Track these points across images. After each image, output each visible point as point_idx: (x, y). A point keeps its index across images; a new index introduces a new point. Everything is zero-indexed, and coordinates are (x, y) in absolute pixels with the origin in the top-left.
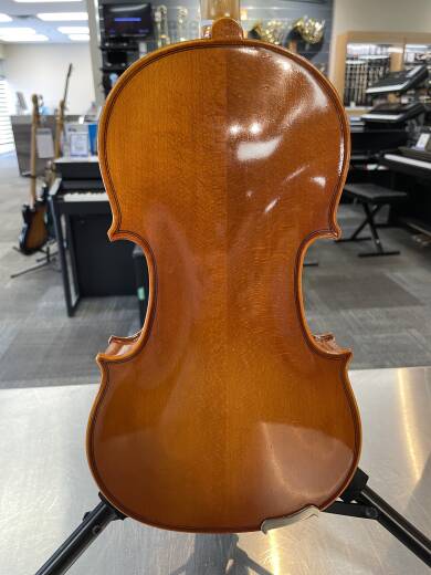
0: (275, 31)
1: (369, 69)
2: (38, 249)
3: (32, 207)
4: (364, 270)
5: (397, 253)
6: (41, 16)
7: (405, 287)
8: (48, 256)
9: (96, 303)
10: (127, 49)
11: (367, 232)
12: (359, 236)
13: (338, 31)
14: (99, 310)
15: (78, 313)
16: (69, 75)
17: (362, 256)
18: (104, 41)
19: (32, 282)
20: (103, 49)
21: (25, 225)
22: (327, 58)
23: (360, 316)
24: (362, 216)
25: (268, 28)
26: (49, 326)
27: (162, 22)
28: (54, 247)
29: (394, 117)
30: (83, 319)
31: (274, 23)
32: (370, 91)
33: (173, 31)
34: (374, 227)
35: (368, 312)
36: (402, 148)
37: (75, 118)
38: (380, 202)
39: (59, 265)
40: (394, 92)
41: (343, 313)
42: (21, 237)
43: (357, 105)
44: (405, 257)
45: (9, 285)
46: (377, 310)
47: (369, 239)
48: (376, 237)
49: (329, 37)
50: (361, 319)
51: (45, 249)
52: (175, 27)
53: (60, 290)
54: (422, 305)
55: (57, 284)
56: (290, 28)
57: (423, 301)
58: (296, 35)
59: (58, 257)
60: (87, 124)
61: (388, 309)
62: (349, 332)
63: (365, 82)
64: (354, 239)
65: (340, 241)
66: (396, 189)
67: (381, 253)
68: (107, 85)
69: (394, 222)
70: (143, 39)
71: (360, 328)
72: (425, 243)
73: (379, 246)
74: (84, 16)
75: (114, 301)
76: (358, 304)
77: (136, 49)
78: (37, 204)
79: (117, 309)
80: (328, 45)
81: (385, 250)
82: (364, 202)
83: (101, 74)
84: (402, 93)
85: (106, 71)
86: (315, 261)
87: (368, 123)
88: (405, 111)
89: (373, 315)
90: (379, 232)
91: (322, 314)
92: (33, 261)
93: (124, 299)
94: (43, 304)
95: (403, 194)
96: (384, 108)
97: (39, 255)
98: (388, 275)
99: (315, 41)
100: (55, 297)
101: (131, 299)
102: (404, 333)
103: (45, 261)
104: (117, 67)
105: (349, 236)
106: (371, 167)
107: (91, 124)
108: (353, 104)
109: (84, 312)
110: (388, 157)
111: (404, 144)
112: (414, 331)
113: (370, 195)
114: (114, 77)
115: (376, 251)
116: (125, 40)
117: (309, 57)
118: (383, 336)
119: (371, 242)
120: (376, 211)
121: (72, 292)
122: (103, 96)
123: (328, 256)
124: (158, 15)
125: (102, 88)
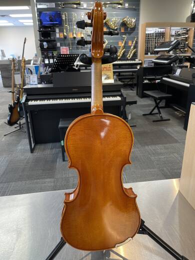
0: (115, 23)
1: (156, 38)
2: (16, 123)
3: (12, 105)
4: (155, 128)
5: (169, 120)
6: (10, 15)
7: (173, 136)
8: (20, 125)
9: (42, 146)
10: (50, 31)
11: (156, 111)
12: (153, 113)
13: (142, 22)
14: (44, 149)
15: (35, 151)
16: (25, 43)
17: (154, 121)
18: (40, 28)
19: (14, 138)
20: (40, 32)
21: (10, 113)
22: (138, 34)
23: (154, 148)
24: (154, 103)
25: (112, 21)
26: (23, 157)
27: (66, 19)
28: (23, 121)
29: (166, 62)
30: (37, 154)
31: (114, 19)
32: (156, 50)
33: (70, 23)
34: (159, 108)
35: (157, 146)
36: (169, 75)
37: (29, 62)
38: (161, 99)
39: (26, 130)
40: (166, 51)
41: (146, 147)
42: (8, 118)
43: (151, 54)
44: (173, 121)
45: (3, 139)
46: (161, 145)
47: (157, 114)
48: (160, 113)
49: (138, 24)
50: (154, 150)
51: (18, 122)
52: (71, 22)
53: (27, 141)
54: (179, 142)
55: (25, 138)
56: (121, 21)
57: (179, 141)
58: (124, 24)
59: (25, 126)
60: (34, 66)
61: (165, 145)
62: (149, 156)
63: (154, 44)
64: (151, 114)
65: (144, 115)
66: (168, 93)
67: (162, 120)
68: (42, 46)
69: (167, 106)
70: (58, 27)
71: (154, 154)
72: (180, 115)
73: (161, 117)
74: (31, 15)
75: (50, 145)
76: (153, 143)
77: (55, 31)
78: (14, 104)
79: (52, 149)
80: (138, 30)
81: (164, 119)
82: (155, 99)
83: (39, 42)
84: (169, 51)
85: (41, 41)
86: (135, 125)
87: (156, 64)
88: (171, 59)
89: (159, 148)
90: (161, 110)
91: (138, 148)
92: (13, 129)
93: (54, 144)
94: (19, 147)
95: (170, 95)
96: (161, 57)
97: (16, 125)
98: (165, 130)
99: (132, 27)
100: (24, 144)
101: (57, 144)
102: (172, 155)
103: (19, 128)
104: (46, 39)
105: (149, 112)
106: (157, 81)
107: (36, 65)
108: (149, 54)
109: (37, 151)
110: (164, 79)
111: (171, 73)
112: (176, 155)
113: (157, 96)
114: (45, 43)
115: (160, 119)
116: (50, 27)
117: (130, 34)
118: (163, 157)
119: (158, 115)
120: (159, 102)
121: (32, 142)
122: (40, 52)
123: (140, 122)
124: (63, 16)
125: (39, 48)
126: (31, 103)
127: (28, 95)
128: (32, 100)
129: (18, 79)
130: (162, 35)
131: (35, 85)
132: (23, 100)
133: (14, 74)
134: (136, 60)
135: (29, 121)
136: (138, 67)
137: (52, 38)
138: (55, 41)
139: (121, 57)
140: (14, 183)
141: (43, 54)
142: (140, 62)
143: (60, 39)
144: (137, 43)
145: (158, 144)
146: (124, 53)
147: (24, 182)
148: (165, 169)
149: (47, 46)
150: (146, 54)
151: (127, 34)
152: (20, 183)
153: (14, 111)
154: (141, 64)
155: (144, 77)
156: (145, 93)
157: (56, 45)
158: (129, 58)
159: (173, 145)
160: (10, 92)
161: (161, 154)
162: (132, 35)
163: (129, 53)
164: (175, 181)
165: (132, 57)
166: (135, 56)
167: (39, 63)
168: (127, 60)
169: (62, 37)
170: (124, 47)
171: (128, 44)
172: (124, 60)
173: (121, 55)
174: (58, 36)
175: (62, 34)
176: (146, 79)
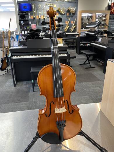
0: (63, 10)
1: (87, 20)
2: (5, 69)
3: (3, 59)
4: (87, 72)
5: (95, 67)
6: (2, 5)
7: (97, 77)
8: (8, 70)
9: (21, 83)
10: (25, 15)
11: (87, 62)
12: (86, 63)
13: (79, 10)
14: (22, 85)
15: (16, 86)
16: (10, 21)
17: (86, 68)
18: (19, 13)
19: (4, 78)
20: (19, 15)
21: (1, 64)
22: (77, 17)
23: (86, 84)
24: (86, 57)
26: (9, 90)
27: (34, 8)
28: (9, 68)
29: (93, 33)
30: (18, 87)
31: (63, 8)
32: (87, 26)
33: (37, 10)
34: (89, 61)
35: (88, 83)
36: (95, 41)
37: (13, 33)
38: (90, 55)
39: (11, 73)
40: (93, 27)
41: (82, 83)
43: (84, 29)
44: (97, 68)
46: (90, 82)
48: (89, 63)
49: (77, 11)
51: (7, 69)
53: (12, 80)
54: (100, 81)
55: (10, 78)
56: (67, 9)
58: (69, 11)
59: (11, 71)
60: (16, 35)
61: (92, 82)
62: (83, 88)
63: (86, 23)
64: (84, 64)
65: (80, 64)
66: (94, 52)
67: (91, 67)
68: (20, 24)
69: (94, 59)
70: (30, 12)
71: (86, 87)
72: (101, 65)
73: (90, 66)
74: (14, 5)
75: (25, 82)
76: (86, 81)
77: (28, 15)
78: (4, 58)
79: (26, 84)
80: (77, 14)
82: (87, 55)
83: (19, 21)
84: (95, 27)
85: (20, 21)
87: (87, 34)
88: (96, 32)
89: (89, 84)
90: (90, 61)
92: (3, 72)
93: (28, 82)
94: (7, 84)
95: (96, 53)
96: (91, 31)
97: (5, 71)
98: (92, 73)
99: (73, 13)
100: (10, 82)
101: (30, 82)
102: (96, 88)
103: (7, 72)
104: (23, 19)
105: (83, 63)
106: (88, 45)
107: (17, 35)
108: (83, 28)
109: (18, 86)
110: (92, 43)
111: (96, 40)
112: (99, 88)
113: (88, 54)
114: (22, 22)
115: (89, 67)
116: (25, 12)
117: (72, 17)
118: (91, 89)
119: (88, 65)
120: (89, 57)
121: (15, 81)
122: (19, 27)
123: (78, 68)
124: (33, 6)
125: (19, 25)
126: (14, 58)
127: (12, 53)
128: (15, 56)
129: (6, 43)
130: (91, 17)
131: (17, 47)
132: (9, 56)
133: (4, 40)
134: (76, 32)
135: (13, 68)
136: (77, 36)
137: (26, 19)
138: (28, 20)
139: (67, 30)
140: (4, 105)
141: (21, 28)
142: (78, 33)
143: (31, 19)
144: (76, 22)
145: (88, 81)
146: (68, 28)
147: (10, 104)
148: (92, 96)
149: (23, 24)
150: (82, 29)
151: (71, 17)
152: (8, 105)
153: (4, 62)
154: (78, 35)
155: (80, 42)
156: (81, 52)
157: (29, 23)
158: (72, 31)
159: (97, 82)
160: (2, 51)
161: (90, 87)
162: (73, 18)
163: (72, 28)
164: (98, 104)
165: (73, 30)
166: (75, 30)
167: (18, 33)
168: (71, 32)
169: (32, 18)
170: (69, 25)
171: (71, 23)
172: (69, 32)
173: (67, 29)
174: (30, 17)
175: (32, 17)
176: (81, 43)
